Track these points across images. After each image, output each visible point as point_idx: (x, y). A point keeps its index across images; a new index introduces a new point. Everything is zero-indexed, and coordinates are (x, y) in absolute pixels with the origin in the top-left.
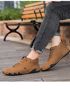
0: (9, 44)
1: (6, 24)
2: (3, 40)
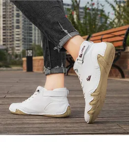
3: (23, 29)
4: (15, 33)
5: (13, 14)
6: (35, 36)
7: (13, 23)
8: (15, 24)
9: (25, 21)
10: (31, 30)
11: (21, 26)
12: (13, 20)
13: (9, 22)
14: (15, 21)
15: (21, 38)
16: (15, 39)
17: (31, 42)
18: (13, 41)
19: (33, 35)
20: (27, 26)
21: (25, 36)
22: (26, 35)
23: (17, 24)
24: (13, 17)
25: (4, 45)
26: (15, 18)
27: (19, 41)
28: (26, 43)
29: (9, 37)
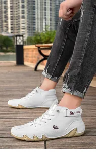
0: (37, 76)
1: (39, 47)
2: (34, 70)
3: (28, 18)
4: (21, 22)
5: (19, 5)
6: (38, 25)
7: (19, 13)
8: (21, 15)
9: (29, 12)
10: (35, 20)
11: (26, 16)
12: (19, 10)
13: (16, 13)
14: (20, 12)
15: (26, 27)
16: (21, 27)
17: (35, 30)
18: (19, 29)
19: (36, 24)
20: (30, 16)
21: (29, 25)
22: (30, 23)
23: (23, 15)
24: (19, 8)
25: (11, 33)
26: (21, 9)
27: (24, 29)
28: (30, 31)
29: (16, 26)
